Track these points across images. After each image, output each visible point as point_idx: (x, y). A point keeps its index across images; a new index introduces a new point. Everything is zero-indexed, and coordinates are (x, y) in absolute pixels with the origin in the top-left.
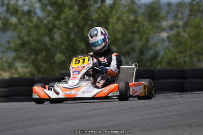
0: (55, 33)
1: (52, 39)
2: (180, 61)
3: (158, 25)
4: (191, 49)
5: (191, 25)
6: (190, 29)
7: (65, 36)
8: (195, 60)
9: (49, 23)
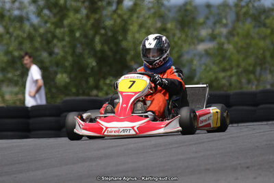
0: (55, 45)
1: (51, 54)
2: (223, 82)
3: (195, 33)
4: (238, 66)
5: (238, 34)
6: (236, 39)
8: (244, 81)
9: (47, 32)
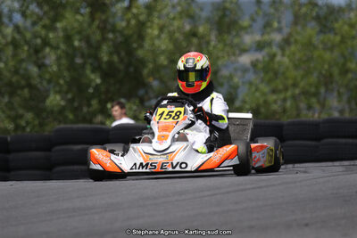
2: (275, 107)
3: (236, 41)
4: (295, 85)
5: (296, 41)
6: (293, 48)
7: (64, 61)
8: (303, 105)
